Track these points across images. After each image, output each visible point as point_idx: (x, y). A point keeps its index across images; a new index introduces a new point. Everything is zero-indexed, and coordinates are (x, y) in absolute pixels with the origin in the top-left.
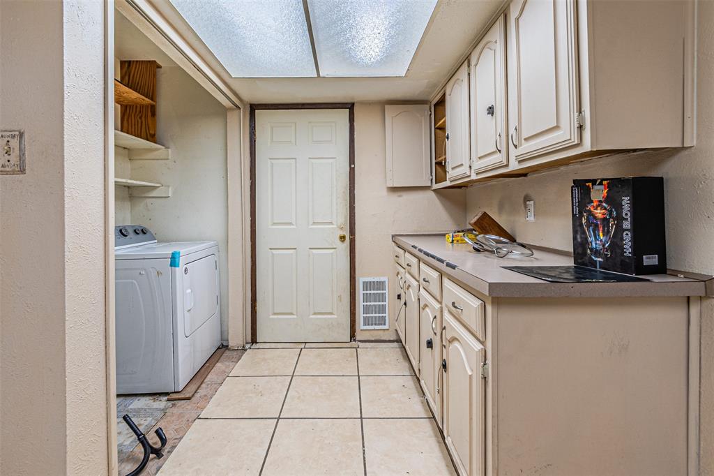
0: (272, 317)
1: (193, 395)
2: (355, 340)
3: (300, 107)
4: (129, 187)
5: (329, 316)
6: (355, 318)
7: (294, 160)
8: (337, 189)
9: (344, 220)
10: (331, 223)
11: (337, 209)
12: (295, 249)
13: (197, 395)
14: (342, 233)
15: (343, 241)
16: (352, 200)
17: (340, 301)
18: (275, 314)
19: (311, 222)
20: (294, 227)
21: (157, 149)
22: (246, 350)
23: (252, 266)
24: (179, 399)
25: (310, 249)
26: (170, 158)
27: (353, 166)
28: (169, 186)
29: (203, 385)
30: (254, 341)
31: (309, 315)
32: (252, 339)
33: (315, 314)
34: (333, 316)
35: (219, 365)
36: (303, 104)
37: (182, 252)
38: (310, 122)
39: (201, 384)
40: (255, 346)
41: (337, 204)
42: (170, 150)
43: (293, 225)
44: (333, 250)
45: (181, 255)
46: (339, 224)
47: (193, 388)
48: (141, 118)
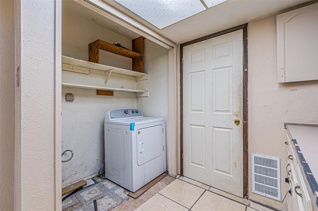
0: (191, 164)
1: (138, 197)
2: (247, 198)
3: (208, 38)
4: (136, 93)
5: (227, 175)
6: (247, 182)
7: (204, 72)
8: (233, 88)
9: (238, 109)
10: (228, 111)
11: (233, 102)
12: (204, 126)
13: (140, 198)
14: (237, 119)
15: (237, 124)
16: (245, 95)
17: (235, 166)
18: (193, 163)
19: (214, 110)
20: (204, 113)
21: (144, 75)
22: (176, 178)
23: (181, 133)
24: (131, 197)
25: (213, 127)
26: (148, 78)
27: (246, 70)
28: (148, 92)
29: (146, 193)
30: (182, 175)
31: (213, 170)
32: (181, 173)
33: (217, 170)
34: (229, 175)
35: (159, 183)
36: (210, 36)
37: (136, 123)
38: (214, 46)
39: (145, 192)
40: (181, 178)
41: (233, 98)
42: (148, 75)
43: (203, 111)
44: (230, 130)
45: (135, 125)
46: (235, 112)
47: (140, 192)
48: (138, 63)
